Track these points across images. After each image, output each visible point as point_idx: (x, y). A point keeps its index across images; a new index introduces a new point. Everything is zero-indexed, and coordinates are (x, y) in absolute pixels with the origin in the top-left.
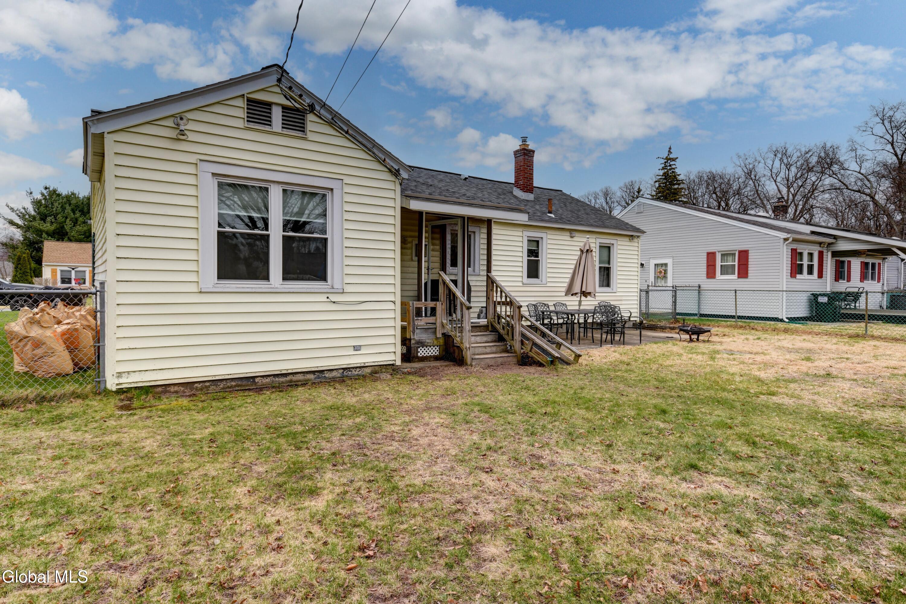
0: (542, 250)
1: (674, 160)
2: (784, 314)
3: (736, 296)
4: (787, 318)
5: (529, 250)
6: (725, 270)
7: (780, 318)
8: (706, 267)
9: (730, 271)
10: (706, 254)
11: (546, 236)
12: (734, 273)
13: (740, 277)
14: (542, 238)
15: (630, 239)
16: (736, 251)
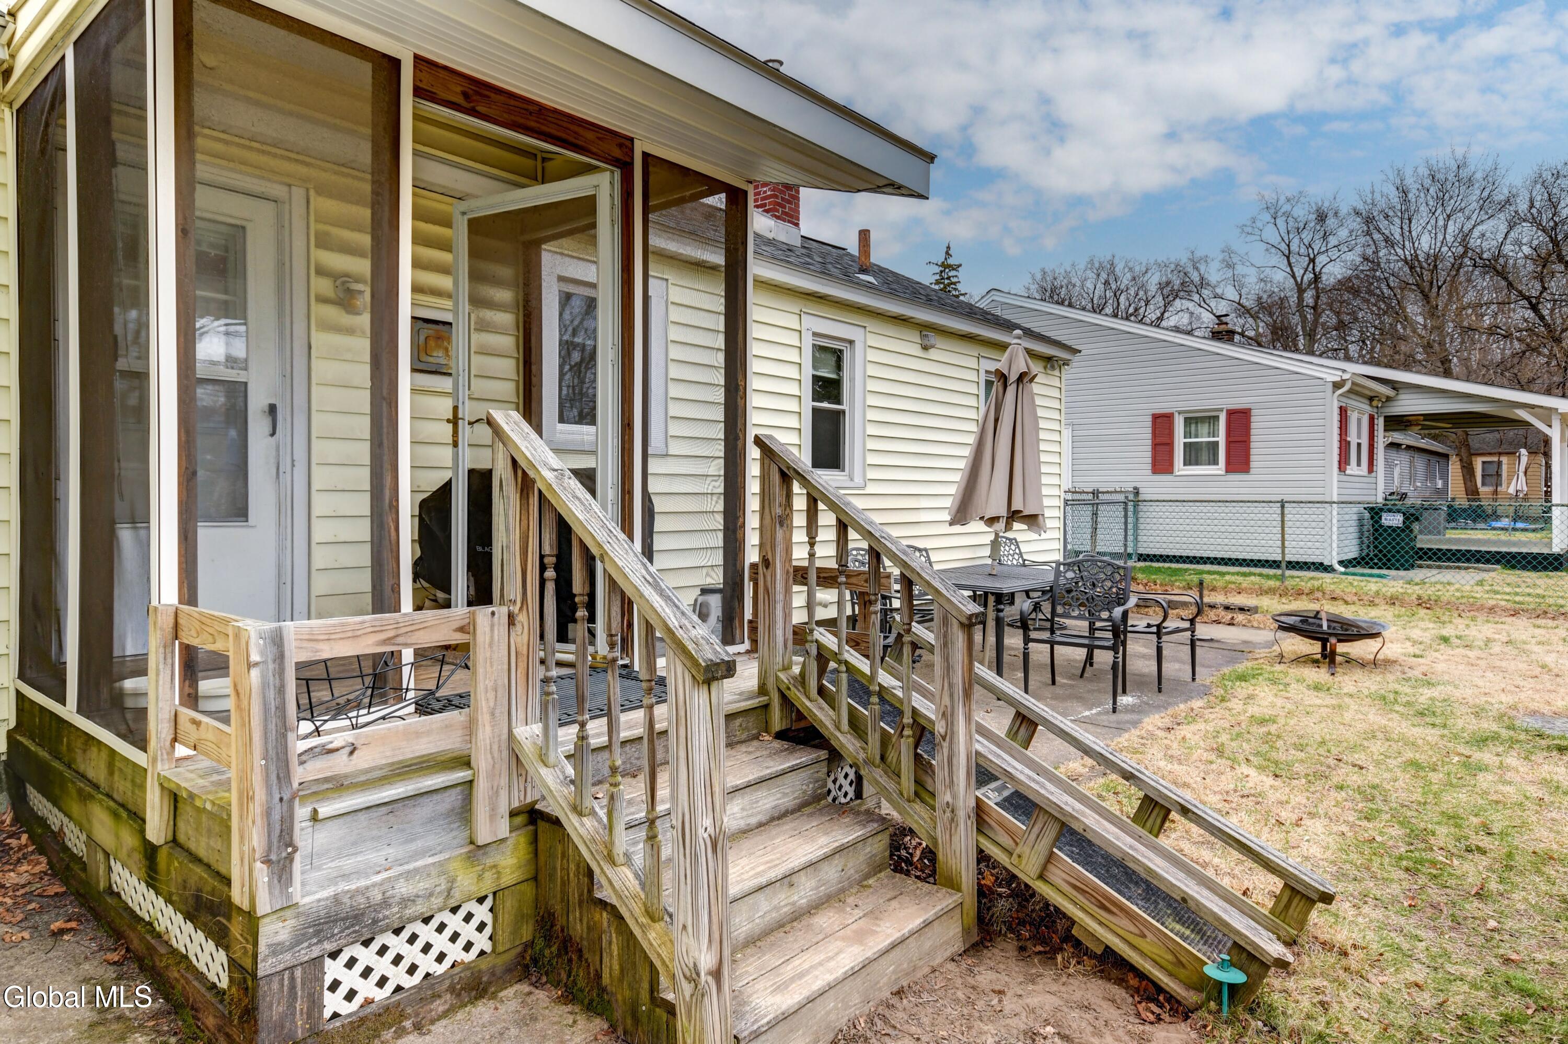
0: (852, 380)
1: (956, 268)
2: (1334, 553)
3: (1283, 514)
4: (1341, 563)
5: (816, 379)
6: (1194, 455)
7: (1326, 563)
8: (1150, 448)
9: (1204, 456)
10: (1150, 419)
11: (862, 339)
12: (1215, 462)
13: (1230, 469)
14: (851, 342)
15: (1045, 368)
16: (1222, 410)
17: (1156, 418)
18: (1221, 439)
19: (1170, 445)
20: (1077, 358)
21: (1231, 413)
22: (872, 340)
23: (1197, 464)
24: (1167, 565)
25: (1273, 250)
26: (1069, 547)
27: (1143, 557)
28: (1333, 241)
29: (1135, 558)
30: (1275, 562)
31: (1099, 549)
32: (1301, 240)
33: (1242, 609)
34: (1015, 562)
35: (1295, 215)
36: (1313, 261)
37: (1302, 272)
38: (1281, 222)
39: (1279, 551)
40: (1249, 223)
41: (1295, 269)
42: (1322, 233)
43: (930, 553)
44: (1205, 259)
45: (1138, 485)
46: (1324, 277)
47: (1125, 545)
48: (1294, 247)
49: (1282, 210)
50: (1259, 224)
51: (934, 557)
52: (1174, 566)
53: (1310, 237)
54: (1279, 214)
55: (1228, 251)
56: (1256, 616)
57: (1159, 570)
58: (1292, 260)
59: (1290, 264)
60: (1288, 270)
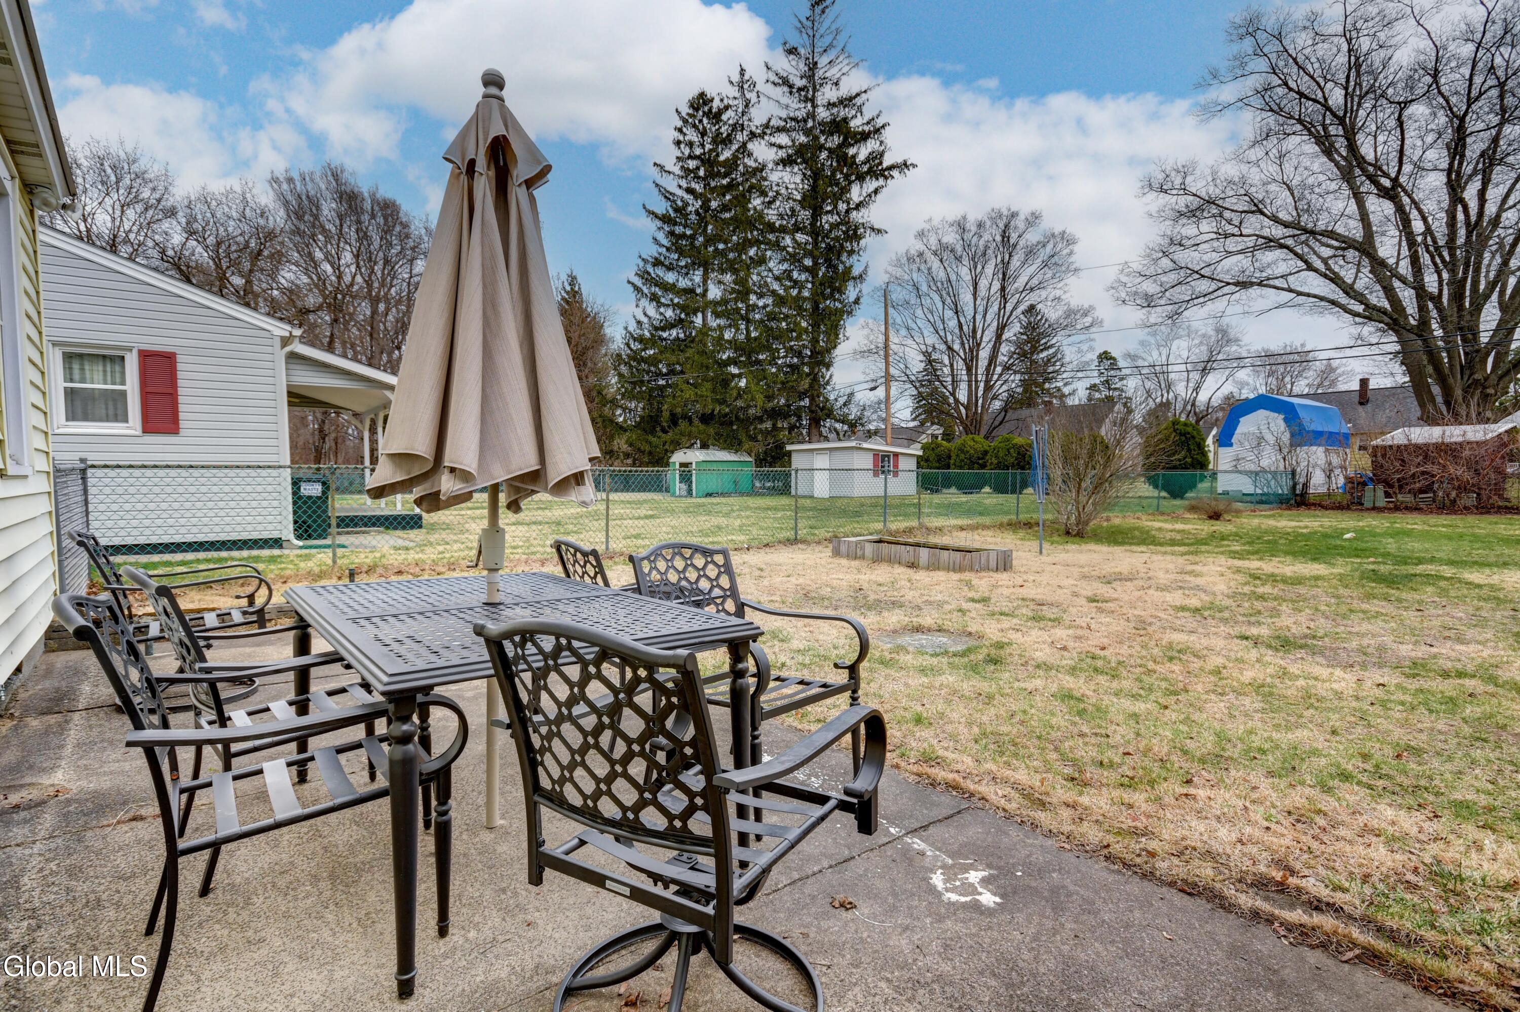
2: (291, 527)
6: (80, 406)
9: (99, 410)
12: (124, 419)
13: (149, 427)
16: (130, 350)
18: (132, 387)
21: (147, 356)
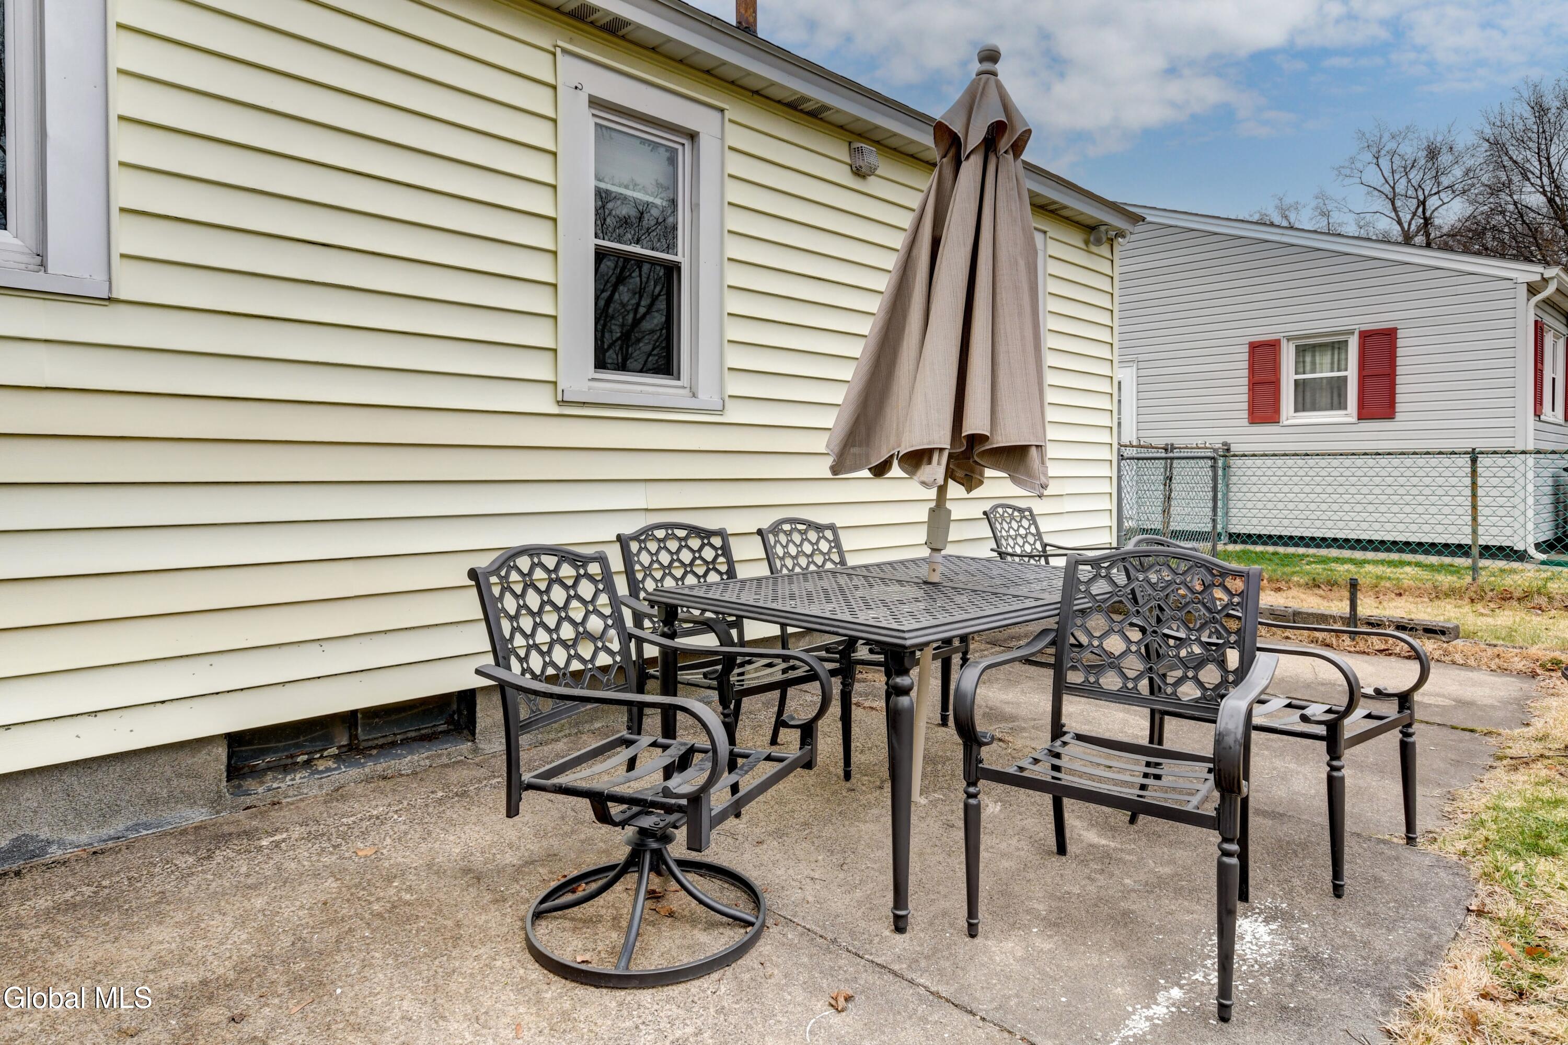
2: (1531, 533)
3: (1474, 472)
4: (1537, 546)
6: (1309, 396)
7: (1521, 547)
8: (1245, 389)
9: (1324, 399)
10: (1246, 349)
11: (717, 131)
12: (1342, 405)
13: (1364, 414)
14: (693, 136)
15: (1087, 243)
16: (1352, 333)
17: (1255, 348)
18: (1352, 373)
19: (1275, 384)
20: (1140, 227)
21: (1366, 336)
22: (736, 137)
23: (1314, 409)
24: (1271, 549)
25: (1376, 193)
26: (1127, 524)
27: (1235, 538)
28: (1445, 181)
29: (1225, 539)
30: (1460, 546)
31: (1174, 526)
32: (1409, 181)
33: (1430, 631)
34: (1028, 548)
35: (1401, 153)
36: (1423, 203)
37: (1409, 217)
38: (1385, 163)
39: (1469, 530)
40: (1347, 164)
41: (1401, 214)
42: (1434, 173)
43: (842, 535)
44: (1296, 207)
45: (1229, 440)
46: (1437, 222)
47: (1214, 521)
48: (1401, 187)
49: (1386, 148)
50: (1359, 165)
51: (848, 542)
52: (1281, 550)
53: (1419, 178)
54: (1383, 152)
55: (1322, 196)
56: (1459, 642)
57: (1261, 556)
58: (1398, 203)
59: (1395, 209)
60: (1393, 215)
